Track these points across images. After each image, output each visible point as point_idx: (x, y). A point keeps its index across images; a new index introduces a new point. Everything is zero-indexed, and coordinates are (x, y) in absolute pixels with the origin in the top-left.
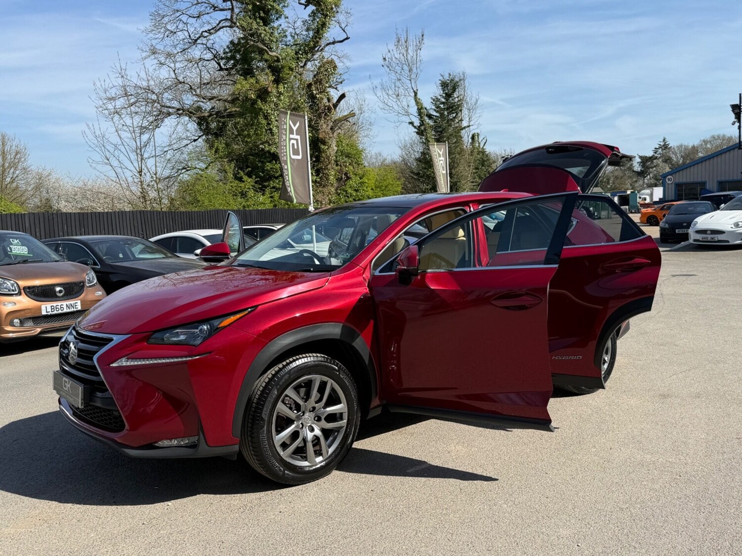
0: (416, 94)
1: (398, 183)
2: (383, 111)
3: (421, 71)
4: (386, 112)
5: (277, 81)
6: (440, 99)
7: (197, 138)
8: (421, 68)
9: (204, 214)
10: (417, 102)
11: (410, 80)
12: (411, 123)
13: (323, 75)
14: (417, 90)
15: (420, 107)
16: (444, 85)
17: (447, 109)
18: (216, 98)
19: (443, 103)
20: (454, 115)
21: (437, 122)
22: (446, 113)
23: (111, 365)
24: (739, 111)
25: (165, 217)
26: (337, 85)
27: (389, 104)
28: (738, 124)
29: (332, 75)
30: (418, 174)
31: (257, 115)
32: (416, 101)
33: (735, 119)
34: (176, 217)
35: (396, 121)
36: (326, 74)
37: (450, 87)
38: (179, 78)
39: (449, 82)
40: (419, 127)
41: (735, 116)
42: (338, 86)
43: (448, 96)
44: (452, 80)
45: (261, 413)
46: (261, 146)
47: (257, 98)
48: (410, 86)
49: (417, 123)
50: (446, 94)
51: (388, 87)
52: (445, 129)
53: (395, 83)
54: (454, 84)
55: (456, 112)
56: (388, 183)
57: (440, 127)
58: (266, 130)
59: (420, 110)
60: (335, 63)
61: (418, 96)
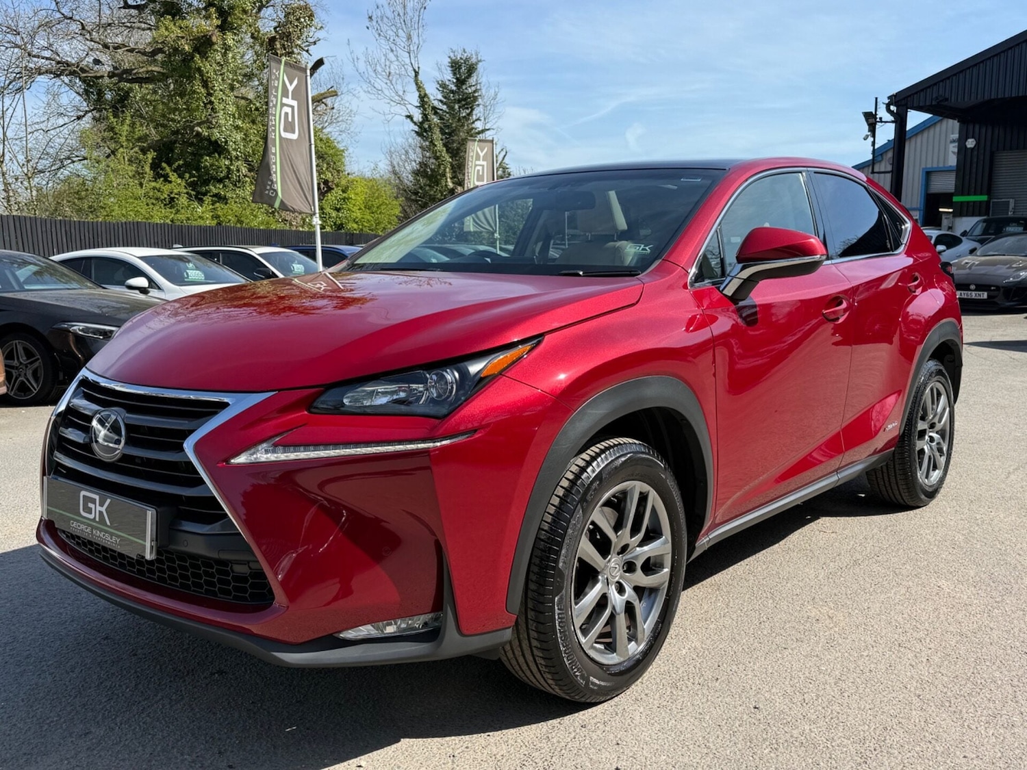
0: (417, 73)
1: (395, 202)
2: (368, 95)
3: (424, 41)
4: (373, 96)
5: (223, 28)
6: (448, 86)
7: (82, 114)
8: (424, 37)
9: (116, 227)
10: (419, 87)
11: (409, 53)
12: (410, 117)
13: (293, 27)
14: (419, 68)
15: (422, 94)
16: (455, 66)
17: (459, 101)
18: (126, 46)
19: (452, 92)
20: (468, 111)
21: (443, 119)
22: (457, 107)
23: (232, 461)
24: (874, 122)
25: (54, 229)
26: (309, 46)
27: (376, 85)
28: (872, 139)
29: (306, 28)
30: (416, 193)
31: (190, 78)
32: (417, 84)
33: (869, 131)
34: (73, 230)
35: (387, 112)
36: (297, 26)
37: (463, 70)
38: (63, 11)
39: (462, 61)
40: (422, 123)
41: (869, 128)
42: (310, 48)
43: (460, 82)
44: (467, 60)
45: (556, 561)
46: (196, 128)
47: (193, 51)
48: (407, 61)
49: (418, 116)
50: (457, 79)
51: (376, 60)
52: (455, 130)
53: (385, 55)
54: (470, 66)
55: (471, 107)
56: (381, 203)
57: (448, 127)
58: (205, 104)
59: (423, 98)
60: (311, 10)
61: (420, 78)
